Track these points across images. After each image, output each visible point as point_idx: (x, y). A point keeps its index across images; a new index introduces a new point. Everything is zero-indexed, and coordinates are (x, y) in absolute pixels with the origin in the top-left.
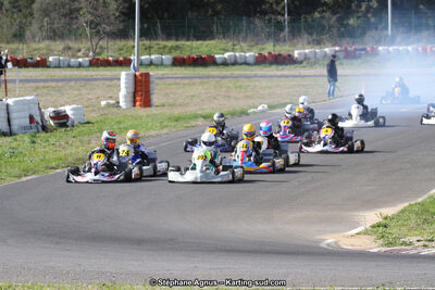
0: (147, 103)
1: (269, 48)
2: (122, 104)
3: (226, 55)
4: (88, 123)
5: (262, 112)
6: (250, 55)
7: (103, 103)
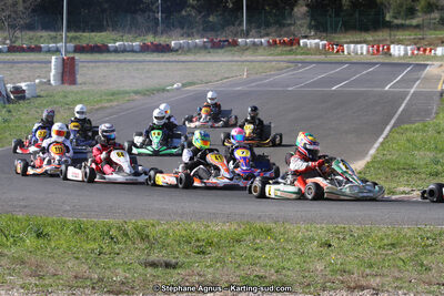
0: (73, 82)
1: (150, 39)
2: (52, 82)
3: (117, 44)
4: (39, 96)
5: (177, 89)
6: (136, 44)
7: (37, 81)
